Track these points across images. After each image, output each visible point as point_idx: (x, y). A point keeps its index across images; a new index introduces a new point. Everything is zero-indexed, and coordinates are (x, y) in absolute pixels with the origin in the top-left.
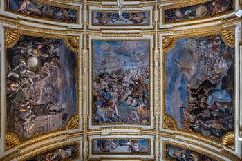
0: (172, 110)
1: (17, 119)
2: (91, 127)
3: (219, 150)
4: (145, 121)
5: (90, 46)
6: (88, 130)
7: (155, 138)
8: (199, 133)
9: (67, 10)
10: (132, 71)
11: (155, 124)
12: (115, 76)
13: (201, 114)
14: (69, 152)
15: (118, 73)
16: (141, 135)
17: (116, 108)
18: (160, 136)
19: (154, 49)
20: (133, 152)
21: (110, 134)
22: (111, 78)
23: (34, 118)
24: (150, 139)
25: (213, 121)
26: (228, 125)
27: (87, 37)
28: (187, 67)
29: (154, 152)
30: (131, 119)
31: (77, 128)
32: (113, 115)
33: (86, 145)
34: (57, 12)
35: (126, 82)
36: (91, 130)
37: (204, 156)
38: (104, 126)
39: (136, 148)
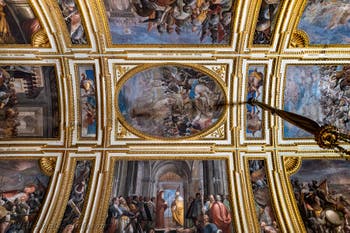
5: (292, 142)
9: (251, 172)
10: (324, 87)
12: (329, 110)
15: (324, 105)
19: (301, 59)
22: (330, 114)
27: (281, 145)
28: (340, 16)
34: (259, 186)
35: (337, 94)
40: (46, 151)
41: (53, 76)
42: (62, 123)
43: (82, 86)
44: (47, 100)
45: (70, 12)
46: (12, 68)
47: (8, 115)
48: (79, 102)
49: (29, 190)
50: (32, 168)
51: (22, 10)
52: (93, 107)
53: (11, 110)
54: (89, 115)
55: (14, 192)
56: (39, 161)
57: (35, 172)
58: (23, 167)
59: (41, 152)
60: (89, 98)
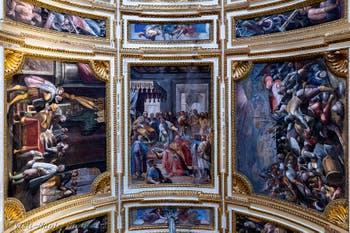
40: (225, 75)
41: (142, 70)
42: (193, 61)
43: (152, 38)
44: (168, 79)
45: (70, 24)
46: (132, 112)
47: (184, 123)
48: (170, 42)
49: (269, 83)
50: (245, 88)
51: (68, 73)
52: (176, 28)
53: (179, 120)
54: (185, 32)
55: (271, 99)
56: (236, 82)
57: (249, 83)
58: (243, 98)
59: (226, 81)
60: (166, 31)
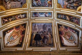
0: (60, 2)
1: (4, 1)
2: (31, 8)
3: (76, 13)
4: (50, 6)
6: (30, 9)
7: (54, 11)
8: (69, 8)
11: (54, 7)
13: (70, 2)
14: (24, 16)
16: (49, 11)
17: (40, 1)
18: (55, 11)
20: (46, 17)
21: (38, 10)
23: (10, 2)
24: (52, 12)
25: (74, 3)
26: (79, 4)
29: (53, 16)
30: (45, 5)
31: (26, 8)
32: (39, 4)
33: (29, 14)
36: (31, 9)
37: (70, 16)
38: (36, 8)
39: (47, 15)
